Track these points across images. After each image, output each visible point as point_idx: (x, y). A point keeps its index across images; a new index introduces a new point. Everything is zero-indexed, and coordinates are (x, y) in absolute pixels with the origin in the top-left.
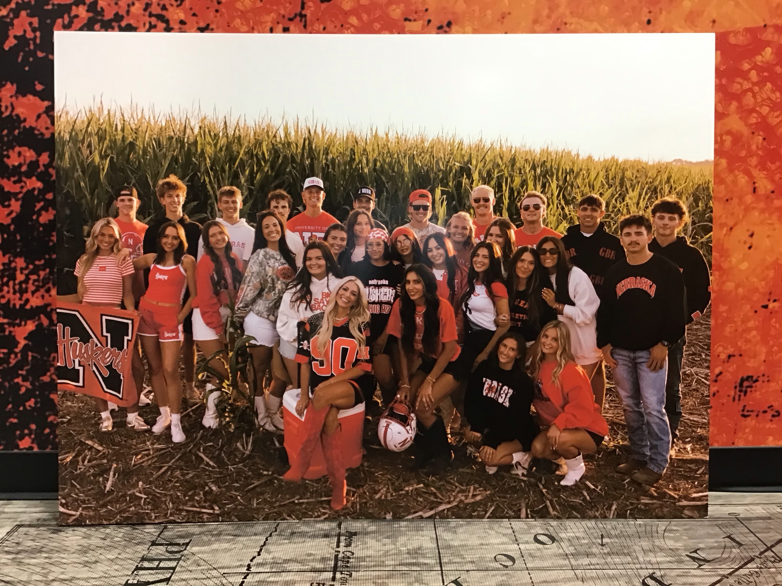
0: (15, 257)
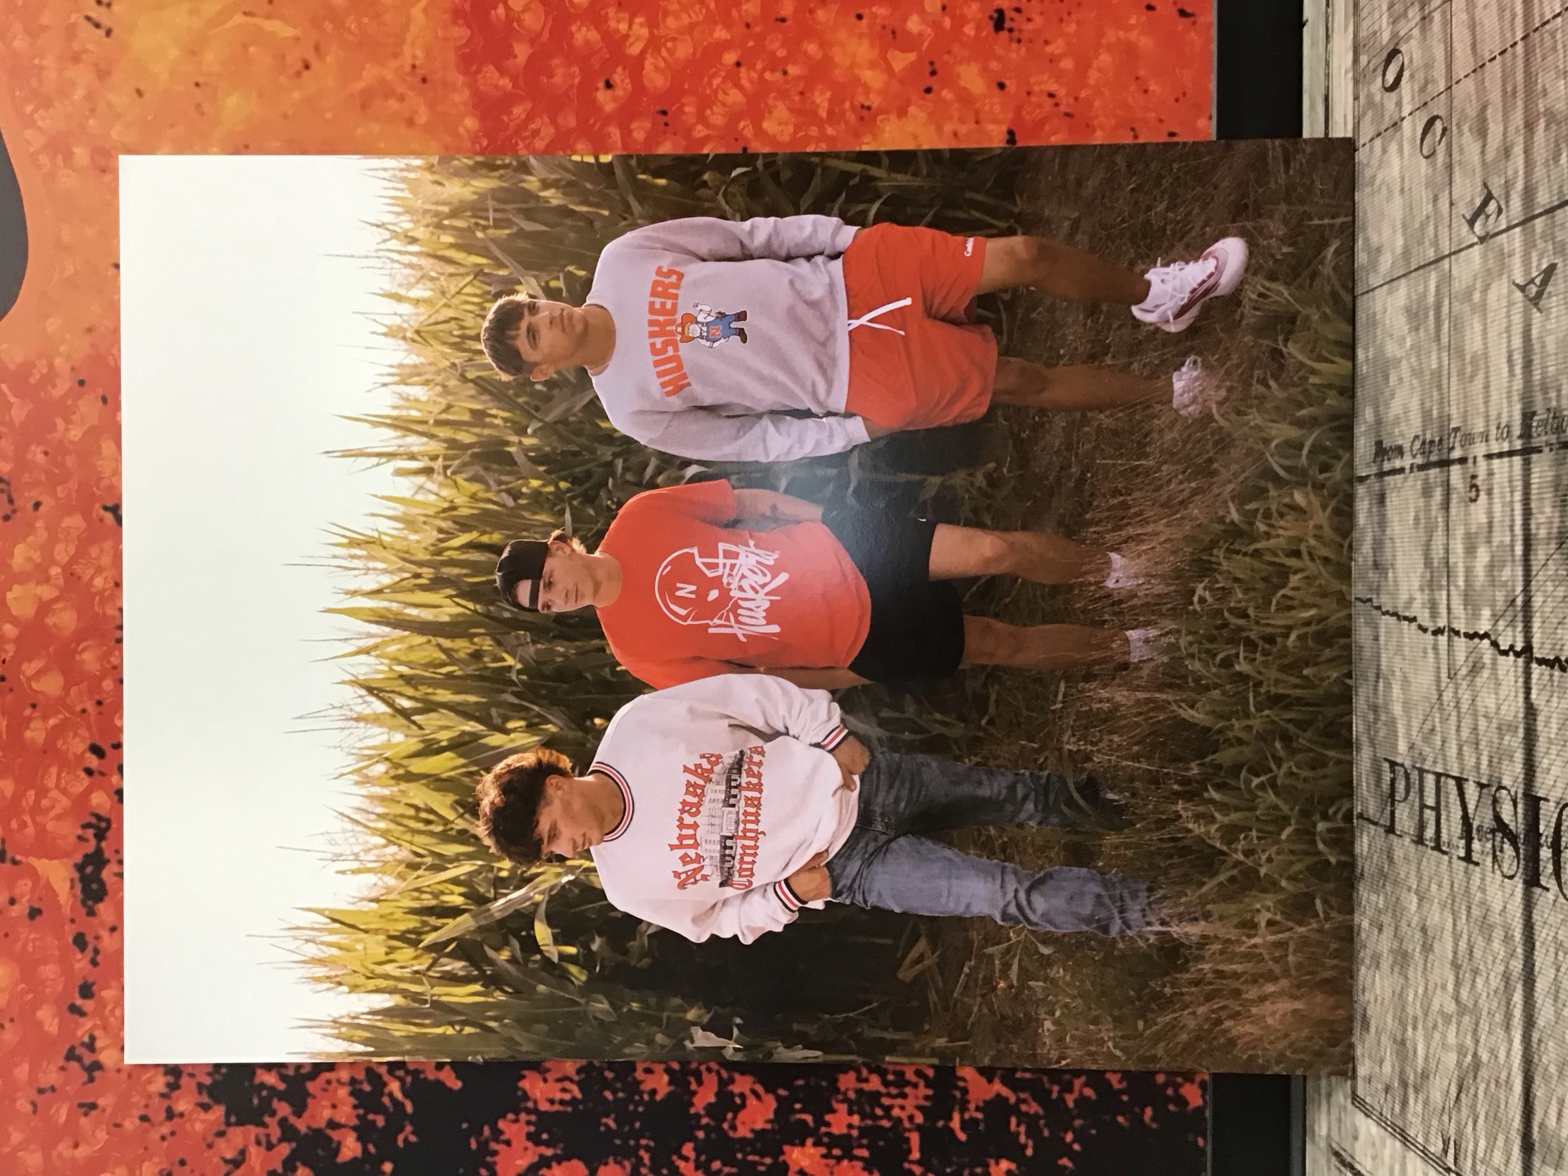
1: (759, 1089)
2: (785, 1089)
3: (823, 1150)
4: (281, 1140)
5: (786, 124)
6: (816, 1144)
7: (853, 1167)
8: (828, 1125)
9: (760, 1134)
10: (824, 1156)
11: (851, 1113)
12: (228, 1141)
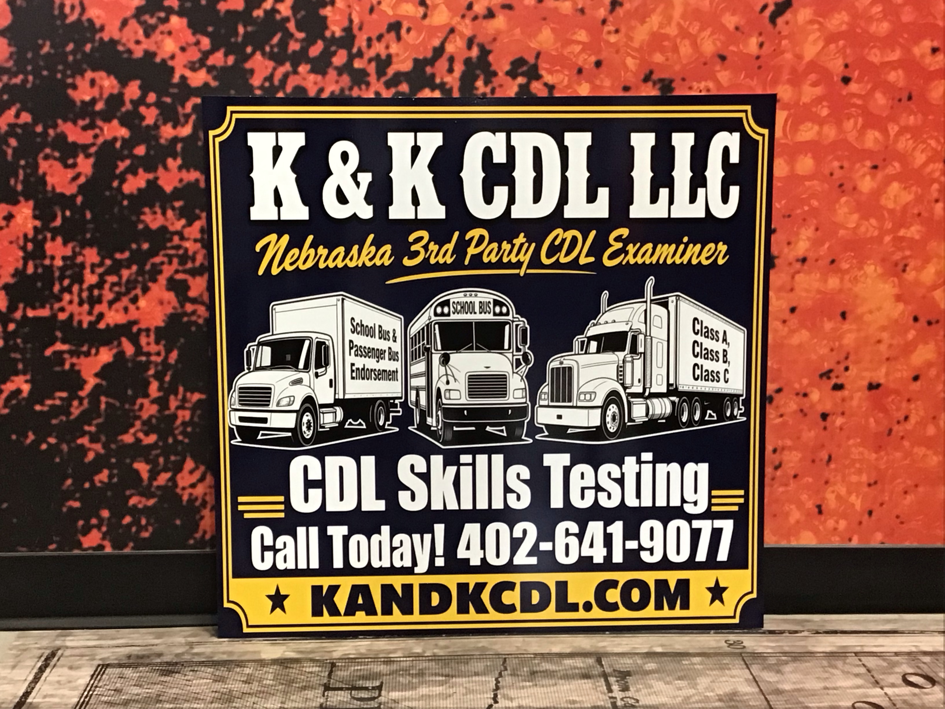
0: (83, 247)
1: (82, 180)
2: (82, 203)
3: (31, 235)
5: (895, 202)
6: (35, 228)
7: (18, 261)
8: (53, 239)
9: (42, 180)
10: (25, 236)
11: (64, 258)
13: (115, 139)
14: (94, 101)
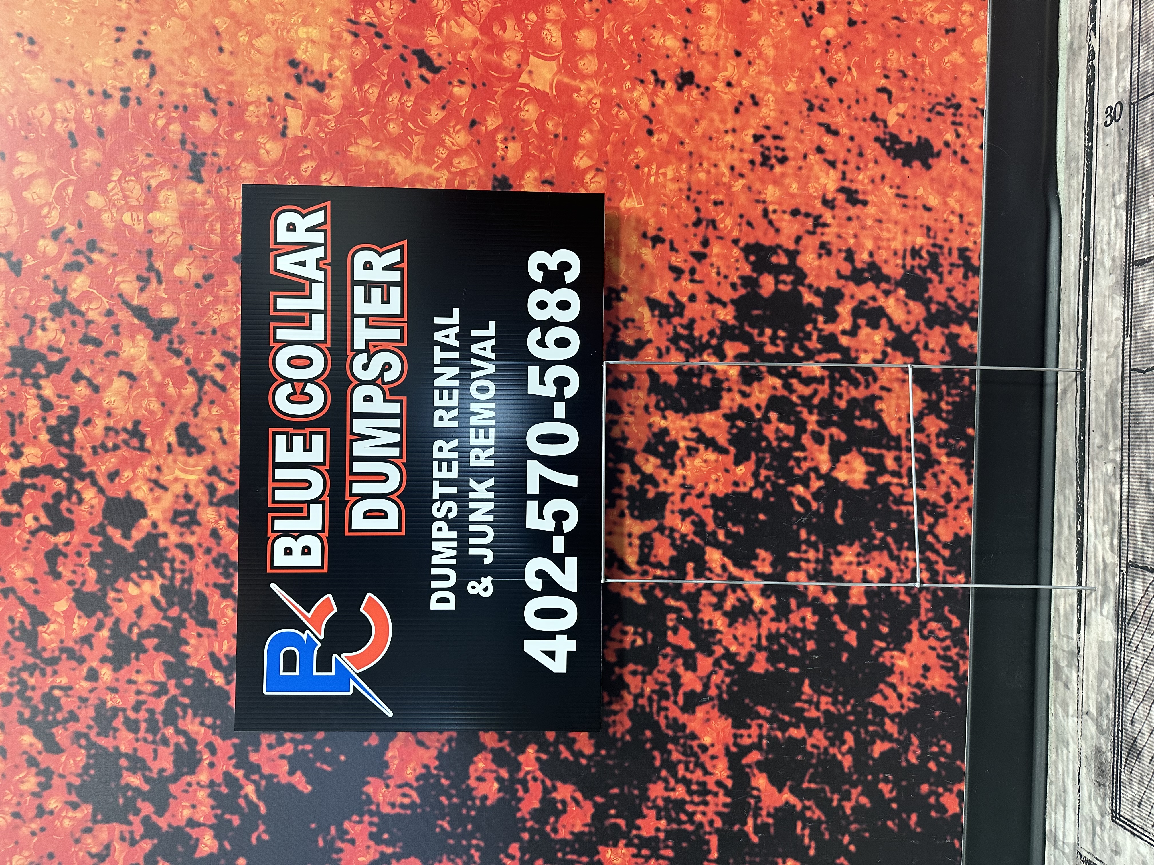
2: (602, 796)
3: (634, 851)
4: (143, 837)
6: (626, 846)
8: (639, 828)
9: (578, 836)
10: (634, 856)
11: (659, 818)
12: (94, 837)
13: (538, 759)
14: (499, 779)
